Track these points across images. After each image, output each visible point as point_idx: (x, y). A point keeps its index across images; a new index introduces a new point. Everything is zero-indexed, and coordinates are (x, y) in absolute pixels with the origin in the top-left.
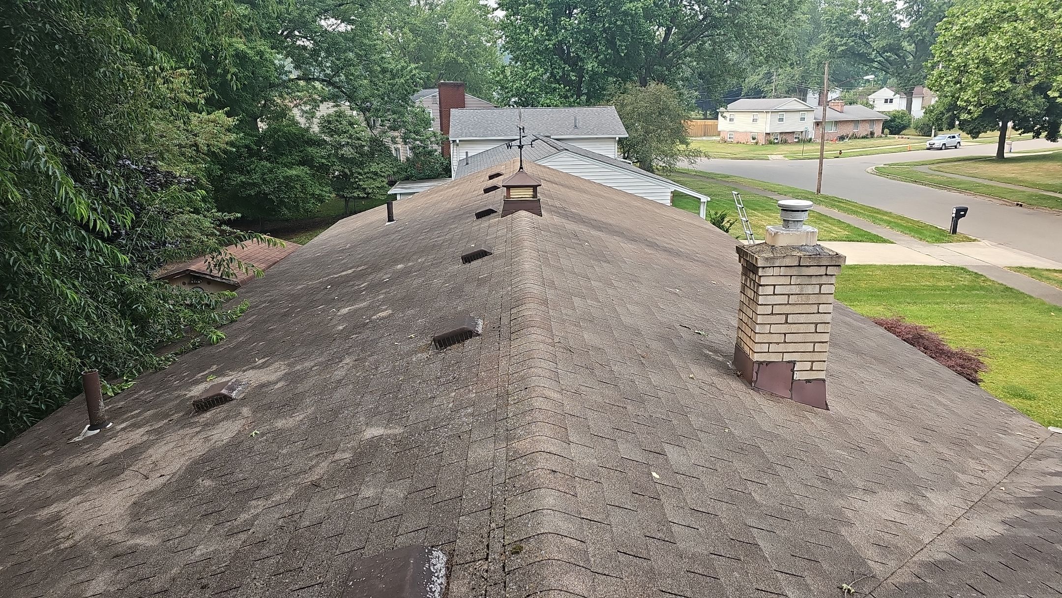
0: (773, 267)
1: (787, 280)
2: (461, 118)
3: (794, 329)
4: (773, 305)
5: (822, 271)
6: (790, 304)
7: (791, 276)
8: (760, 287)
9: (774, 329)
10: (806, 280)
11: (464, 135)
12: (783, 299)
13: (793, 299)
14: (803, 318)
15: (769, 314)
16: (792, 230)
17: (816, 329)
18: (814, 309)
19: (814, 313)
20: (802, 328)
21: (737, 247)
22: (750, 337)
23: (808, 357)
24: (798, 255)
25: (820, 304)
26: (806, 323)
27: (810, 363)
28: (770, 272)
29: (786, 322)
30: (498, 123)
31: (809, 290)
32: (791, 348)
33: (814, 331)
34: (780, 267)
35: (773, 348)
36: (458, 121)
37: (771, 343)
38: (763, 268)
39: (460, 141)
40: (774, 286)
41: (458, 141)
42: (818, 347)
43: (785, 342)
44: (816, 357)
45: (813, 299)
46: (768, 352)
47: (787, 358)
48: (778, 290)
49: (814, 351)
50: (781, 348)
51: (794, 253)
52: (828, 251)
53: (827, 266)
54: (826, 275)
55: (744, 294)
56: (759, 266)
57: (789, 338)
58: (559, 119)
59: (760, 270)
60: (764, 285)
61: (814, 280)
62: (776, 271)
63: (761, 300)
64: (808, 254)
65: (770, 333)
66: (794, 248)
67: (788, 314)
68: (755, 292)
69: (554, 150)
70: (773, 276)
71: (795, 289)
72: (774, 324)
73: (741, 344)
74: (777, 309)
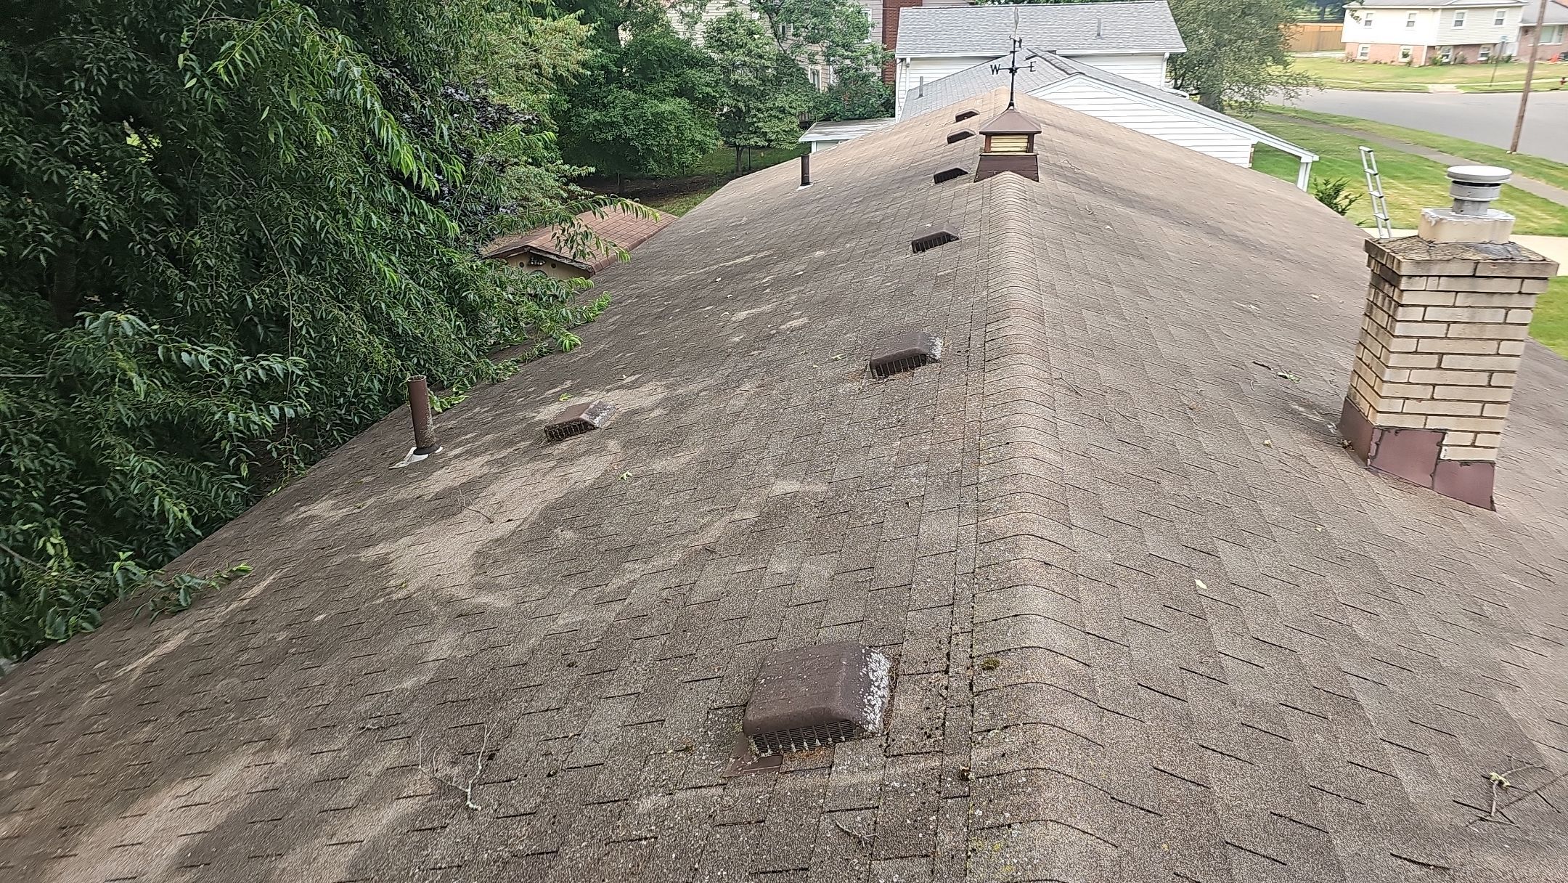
0: (1428, 276)
1: (1449, 299)
2: (915, 23)
3: (1450, 377)
4: (1419, 338)
5: (1514, 286)
6: (1449, 338)
7: (1457, 292)
8: (1400, 308)
9: (1415, 376)
10: (1483, 301)
11: (918, 50)
12: (1440, 330)
13: (1455, 330)
14: (1468, 362)
15: (1410, 353)
16: (1469, 218)
17: (1490, 381)
18: (1491, 347)
19: (1489, 355)
20: (1466, 378)
21: (1366, 241)
22: (1372, 388)
23: (1470, 424)
24: (1475, 257)
25: (1502, 340)
26: (1472, 370)
27: (1472, 434)
28: (1420, 284)
29: (1439, 367)
31: (1487, 316)
32: (1442, 408)
33: (1485, 384)
34: (1440, 276)
35: (1410, 406)
37: (1408, 399)
38: (1410, 277)
39: (911, 59)
40: (1425, 307)
41: (908, 60)
42: (1489, 411)
43: (1433, 399)
44: (1484, 425)
45: (1490, 332)
46: (1402, 413)
47: (1433, 423)
48: (1431, 314)
49: (1481, 416)
50: (1425, 407)
51: (1466, 256)
52: (1528, 254)
53: (1523, 278)
54: (1520, 293)
55: (1371, 318)
56: (1402, 274)
57: (1439, 392)
59: (1404, 280)
60: (1408, 306)
61: (1497, 301)
62: (1432, 283)
63: (1399, 329)
64: (1491, 257)
65: (1408, 383)
66: (1468, 246)
67: (1443, 354)
68: (1389, 316)
70: (1425, 290)
71: (1463, 315)
72: (1416, 368)
73: (1355, 397)
74: (1424, 346)
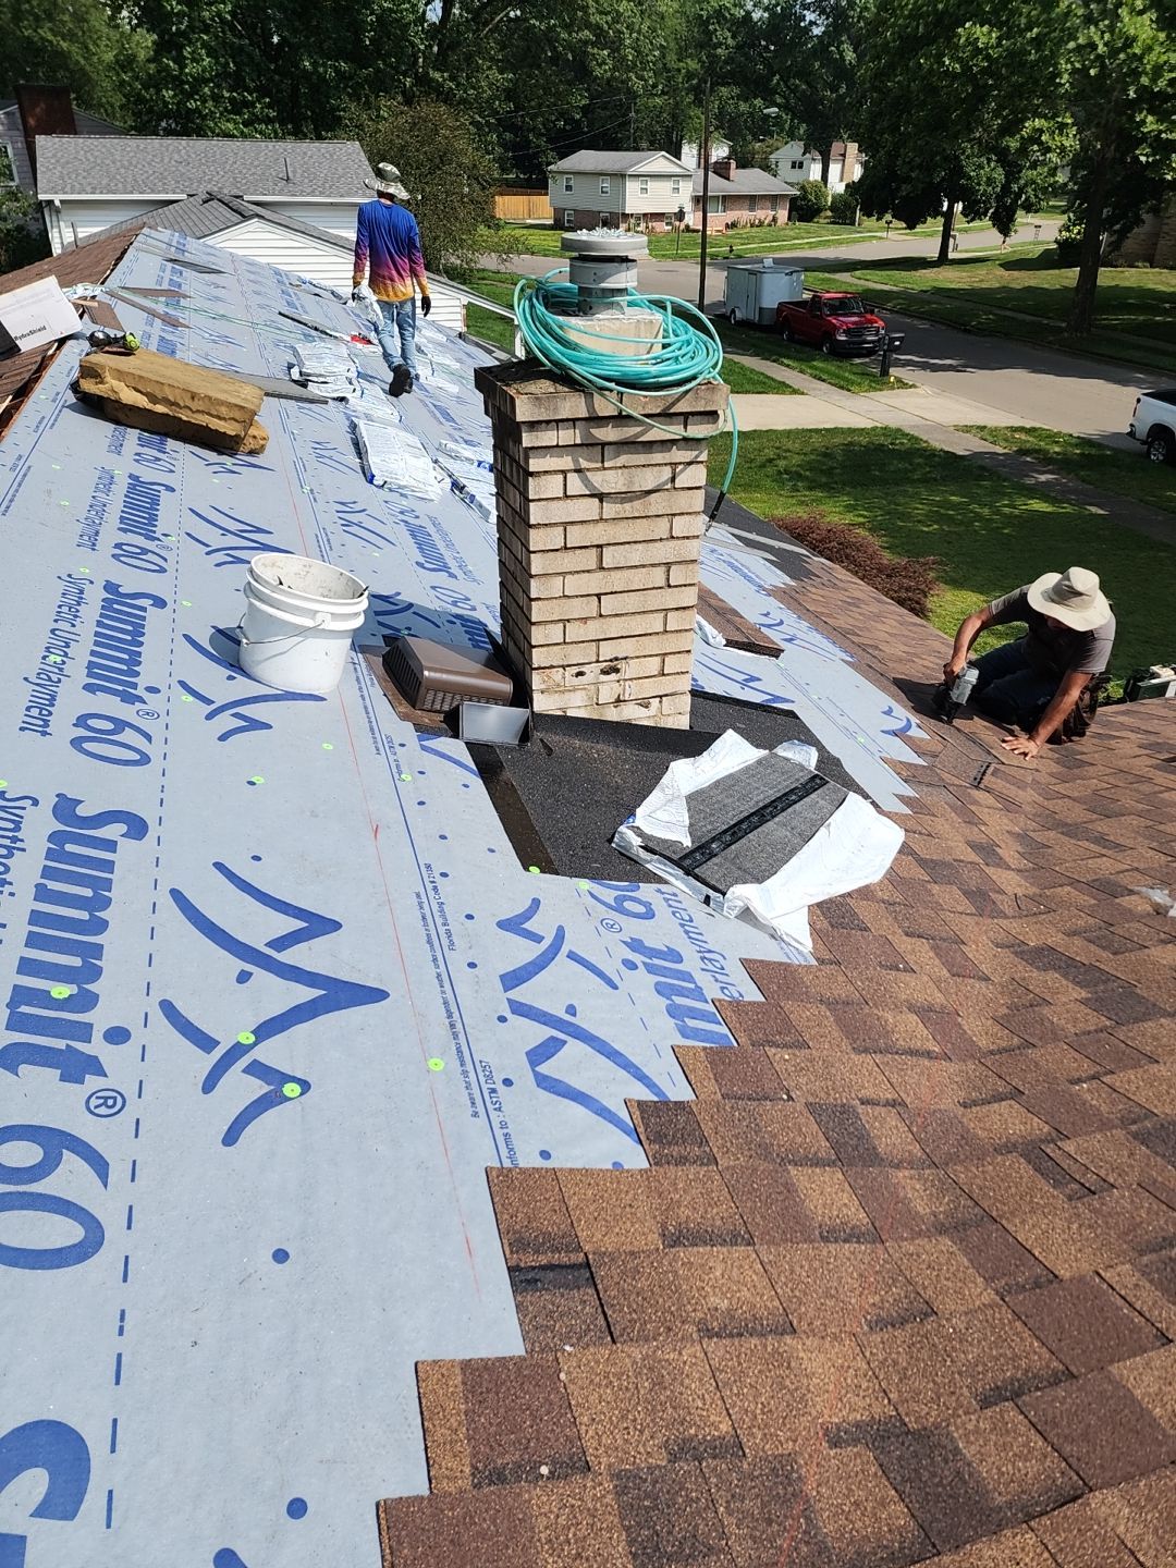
0: (557, 423)
1: (595, 458)
2: (59, 155)
3: (618, 581)
4: (565, 525)
7: (604, 446)
8: (531, 479)
9: (574, 585)
10: (639, 456)
11: (68, 189)
12: (590, 509)
14: (636, 555)
15: (557, 550)
16: (603, 320)
17: (668, 580)
18: (661, 528)
19: (661, 540)
20: (638, 579)
21: (475, 371)
23: (653, 645)
25: (674, 515)
26: (644, 567)
27: (658, 659)
28: (550, 436)
29: (600, 568)
30: (136, 167)
31: (648, 480)
32: (615, 627)
33: (662, 583)
34: (575, 421)
35: (574, 631)
36: (53, 161)
37: (568, 621)
38: (529, 427)
39: (61, 201)
40: (565, 473)
41: (57, 203)
42: (674, 621)
43: (600, 616)
44: (671, 644)
45: (658, 505)
46: (564, 642)
47: (607, 652)
48: (575, 484)
49: (665, 632)
50: (593, 630)
54: (686, 440)
56: (519, 418)
57: (607, 605)
58: (256, 163)
59: (524, 428)
60: (540, 474)
61: (658, 455)
62: (565, 434)
63: (537, 513)
65: (564, 596)
67: (602, 546)
68: (521, 493)
69: (236, 218)
70: (557, 446)
71: (617, 481)
72: (571, 573)
74: (576, 536)
